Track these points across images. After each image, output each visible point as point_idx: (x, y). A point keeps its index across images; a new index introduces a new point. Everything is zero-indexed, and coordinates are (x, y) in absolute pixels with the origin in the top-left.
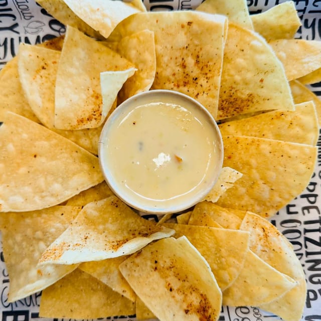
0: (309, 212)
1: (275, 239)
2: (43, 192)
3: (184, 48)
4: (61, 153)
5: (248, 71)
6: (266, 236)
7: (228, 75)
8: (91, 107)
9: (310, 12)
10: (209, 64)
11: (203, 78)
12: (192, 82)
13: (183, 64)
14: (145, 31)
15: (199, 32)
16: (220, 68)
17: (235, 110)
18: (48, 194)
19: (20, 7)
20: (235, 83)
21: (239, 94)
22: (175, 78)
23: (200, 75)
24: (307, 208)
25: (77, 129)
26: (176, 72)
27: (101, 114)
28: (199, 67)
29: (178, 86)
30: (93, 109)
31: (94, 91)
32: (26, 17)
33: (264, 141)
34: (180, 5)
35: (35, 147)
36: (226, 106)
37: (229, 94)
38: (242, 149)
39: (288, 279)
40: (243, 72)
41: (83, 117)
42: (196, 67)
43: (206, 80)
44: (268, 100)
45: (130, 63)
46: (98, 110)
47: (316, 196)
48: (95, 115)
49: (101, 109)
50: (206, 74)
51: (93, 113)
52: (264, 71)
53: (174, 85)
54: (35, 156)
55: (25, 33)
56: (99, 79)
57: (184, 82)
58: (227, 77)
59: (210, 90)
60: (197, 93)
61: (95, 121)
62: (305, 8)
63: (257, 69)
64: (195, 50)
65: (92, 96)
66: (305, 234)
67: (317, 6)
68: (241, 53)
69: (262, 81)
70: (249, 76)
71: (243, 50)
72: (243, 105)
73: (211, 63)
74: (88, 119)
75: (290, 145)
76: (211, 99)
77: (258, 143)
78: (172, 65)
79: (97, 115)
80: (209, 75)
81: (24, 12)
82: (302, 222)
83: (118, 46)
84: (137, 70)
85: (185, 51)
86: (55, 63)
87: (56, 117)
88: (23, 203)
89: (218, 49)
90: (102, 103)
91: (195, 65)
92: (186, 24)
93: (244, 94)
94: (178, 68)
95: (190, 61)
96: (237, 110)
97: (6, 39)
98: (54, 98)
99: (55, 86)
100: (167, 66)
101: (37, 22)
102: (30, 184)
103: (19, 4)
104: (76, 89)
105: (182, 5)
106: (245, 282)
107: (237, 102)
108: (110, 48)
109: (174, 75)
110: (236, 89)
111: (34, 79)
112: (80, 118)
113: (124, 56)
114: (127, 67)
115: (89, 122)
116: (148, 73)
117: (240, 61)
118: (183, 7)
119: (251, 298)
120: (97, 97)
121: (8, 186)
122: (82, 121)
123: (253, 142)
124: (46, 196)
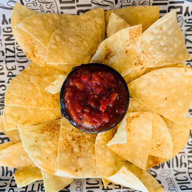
0: (12, 67)
1: (28, 51)
2: (162, 78)
3: (80, 157)
4: (151, 100)
5: (44, 147)
6: (33, 52)
7: (55, 144)
8: (132, 124)
9: (8, 180)
10: (66, 148)
11: (69, 140)
12: (75, 138)
13: (80, 148)
14: (102, 166)
15: (71, 166)
16: (60, 146)
17: (51, 125)
18: (159, 77)
19: (173, 185)
20: (51, 140)
21: (49, 133)
22: (85, 140)
23: (70, 141)
24: (13, 69)
25: (140, 112)
26: (84, 144)
27: (127, 120)
28: (72, 146)
29: (83, 136)
30: (131, 123)
31: (130, 133)
32: (170, 179)
33: (35, 106)
34: (82, 185)
35: (166, 104)
36: (56, 127)
37: (55, 133)
38: (47, 101)
39: (22, 28)
40: (47, 146)
41: (136, 119)
42: (73, 146)
43: (67, 139)
44: (32, 131)
45: (110, 149)
46: (128, 122)
47: (8, 76)
48: (130, 120)
49: (127, 123)
50: (67, 142)
51: (131, 121)
52: (35, 147)
53: (85, 136)
54: (166, 99)
55: (170, 170)
56: (127, 140)
57: (80, 138)
58: (56, 143)
59: (65, 133)
60: (73, 131)
61: (130, 117)
62: (11, 182)
63: (39, 148)
64: (73, 156)
65: (131, 130)
66: (15, 55)
67: (5, 183)
68: (48, 157)
69: (36, 141)
70: (43, 144)
71: (47, 158)
72: (47, 128)
73: (65, 148)
74: (134, 117)
75: (21, 105)
76: (65, 128)
77: (38, 105)
78: (86, 148)
79: (129, 120)
80: (66, 142)
81: (171, 182)
82: (16, 61)
83: (117, 159)
84: (106, 145)
85: (79, 155)
86: (152, 148)
87: (152, 119)
88: (173, 72)
89: (61, 156)
90: (126, 126)
91: (74, 148)
92: (79, 170)
93: (46, 134)
94: (83, 146)
95: (76, 149)
96: (50, 125)
97: (181, 167)
98: (153, 129)
99: (152, 135)
100: (89, 147)
101: (163, 177)
102: (169, 83)
103: (173, 187)
104: (140, 135)
105: (81, 185)
106: (45, 27)
107: (50, 129)
108: (121, 157)
109: (85, 142)
110: (51, 136)
111: (164, 139)
112: (138, 118)
113: (113, 153)
114: (112, 146)
115: (133, 116)
116: (99, 143)
117: (48, 152)
118: (80, 184)
119: (43, 18)
120: (129, 129)
121: (182, 82)
122: (137, 116)
123: (41, 106)
124: (160, 76)
